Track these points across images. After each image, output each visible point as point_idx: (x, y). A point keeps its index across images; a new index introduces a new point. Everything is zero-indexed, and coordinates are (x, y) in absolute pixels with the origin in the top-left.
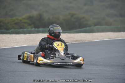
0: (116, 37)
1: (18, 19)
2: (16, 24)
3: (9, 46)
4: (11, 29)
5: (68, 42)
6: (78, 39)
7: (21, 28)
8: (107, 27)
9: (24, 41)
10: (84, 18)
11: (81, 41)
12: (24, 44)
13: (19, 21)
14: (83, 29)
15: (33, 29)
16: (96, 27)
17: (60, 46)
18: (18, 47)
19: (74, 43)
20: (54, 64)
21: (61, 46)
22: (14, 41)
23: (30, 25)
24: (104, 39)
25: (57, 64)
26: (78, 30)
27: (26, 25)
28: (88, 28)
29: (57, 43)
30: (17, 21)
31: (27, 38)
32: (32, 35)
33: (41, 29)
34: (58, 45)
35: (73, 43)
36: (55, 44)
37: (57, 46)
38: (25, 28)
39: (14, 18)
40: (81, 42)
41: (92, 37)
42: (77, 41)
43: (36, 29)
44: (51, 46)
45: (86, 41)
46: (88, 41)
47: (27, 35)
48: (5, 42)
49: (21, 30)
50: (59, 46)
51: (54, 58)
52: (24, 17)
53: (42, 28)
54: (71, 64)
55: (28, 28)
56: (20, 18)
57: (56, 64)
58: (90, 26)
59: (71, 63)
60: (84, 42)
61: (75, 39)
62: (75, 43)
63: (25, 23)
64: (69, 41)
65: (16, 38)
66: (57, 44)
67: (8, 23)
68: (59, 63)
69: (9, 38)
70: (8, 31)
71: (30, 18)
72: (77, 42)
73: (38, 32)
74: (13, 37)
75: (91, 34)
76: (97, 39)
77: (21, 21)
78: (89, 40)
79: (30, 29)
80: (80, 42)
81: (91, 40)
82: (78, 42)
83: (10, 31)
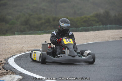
1: (86, 17)
2: (84, 22)
3: (80, 43)
4: (81, 27)
7: (90, 26)
12: (94, 41)
13: (87, 19)
15: (101, 26)
18: (88, 44)
22: (85, 38)
23: (98, 22)
30: (85, 19)
31: (96, 35)
32: (100, 31)
33: (108, 26)
38: (94, 26)
39: (83, 17)
43: (104, 26)
47: (96, 32)
52: (92, 15)
53: (110, 25)
55: (96, 26)
56: (88, 16)
63: (93, 21)
65: (86, 35)
67: (77, 21)
69: (79, 35)
70: (78, 29)
71: (97, 16)
73: (106, 29)
74: (83, 35)
77: (89, 19)
79: (98, 26)
83: (80, 29)
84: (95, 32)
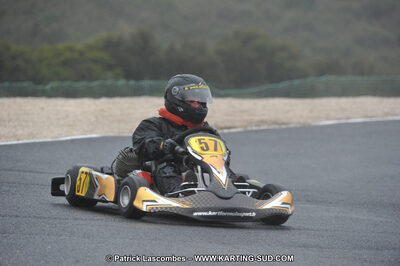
0: (387, 114)
1: (71, 49)
2: (65, 63)
5: (234, 127)
6: (264, 118)
7: (82, 78)
8: (359, 78)
9: (93, 119)
11: (276, 123)
14: (281, 85)
15: (121, 82)
16: (324, 79)
17: (211, 152)
19: (254, 128)
20: (195, 214)
21: (216, 150)
23: (109, 67)
24: (348, 118)
25: (205, 214)
26: (264, 88)
27: (97, 68)
28: (296, 82)
29: (199, 140)
31: (102, 110)
33: (146, 83)
34: (203, 145)
35: (249, 128)
36: (194, 144)
37: (202, 148)
38: (96, 79)
39: (61, 46)
40: (277, 127)
41: (311, 111)
42: (263, 122)
43: (132, 83)
44: (181, 150)
45: (292, 125)
46: (298, 126)
47: (104, 103)
50: (208, 149)
51: (193, 192)
52: (91, 41)
53: (151, 78)
54: (254, 214)
55: (105, 79)
56: (80, 46)
57: (200, 214)
58: (304, 75)
59: (251, 211)
60: (283, 126)
61: (256, 118)
62: (256, 131)
63: (95, 61)
64: (237, 124)
66: (200, 143)
67: (40, 61)
68: (212, 210)
69: (43, 109)
70: (40, 87)
71: (110, 45)
72: (262, 128)
73: (137, 92)
74: (59, 108)
75: (308, 101)
76: (328, 118)
77: (81, 53)
78: (302, 121)
79: (109, 82)
80: (271, 127)
83: (48, 87)
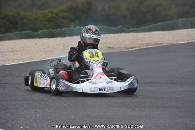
1: (52, 13)
2: (49, 20)
4: (42, 29)
5: (135, 48)
6: (150, 42)
7: (59, 27)
9: (63, 47)
10: (160, 5)
11: (156, 44)
12: (62, 54)
13: (54, 15)
14: (159, 24)
15: (78, 28)
16: (180, 20)
19: (145, 47)
22: (46, 50)
23: (72, 21)
24: (193, 40)
26: (150, 26)
27: (66, 21)
28: (166, 22)
30: (50, 15)
31: (67, 43)
32: (75, 37)
40: (156, 46)
41: (173, 37)
42: (149, 44)
45: (164, 45)
46: (167, 45)
48: (30, 52)
49: (59, 29)
52: (62, 8)
55: (70, 27)
56: (56, 11)
60: (160, 46)
61: (145, 42)
62: (145, 49)
63: (64, 18)
64: (136, 46)
65: (48, 44)
67: (36, 19)
69: (36, 44)
70: (36, 33)
71: (71, 9)
72: (149, 47)
74: (44, 43)
75: (172, 32)
76: (183, 41)
77: (57, 14)
78: (169, 42)
80: (154, 46)
81: (173, 42)
82: (151, 47)
83: (40, 32)
84: (65, 38)
